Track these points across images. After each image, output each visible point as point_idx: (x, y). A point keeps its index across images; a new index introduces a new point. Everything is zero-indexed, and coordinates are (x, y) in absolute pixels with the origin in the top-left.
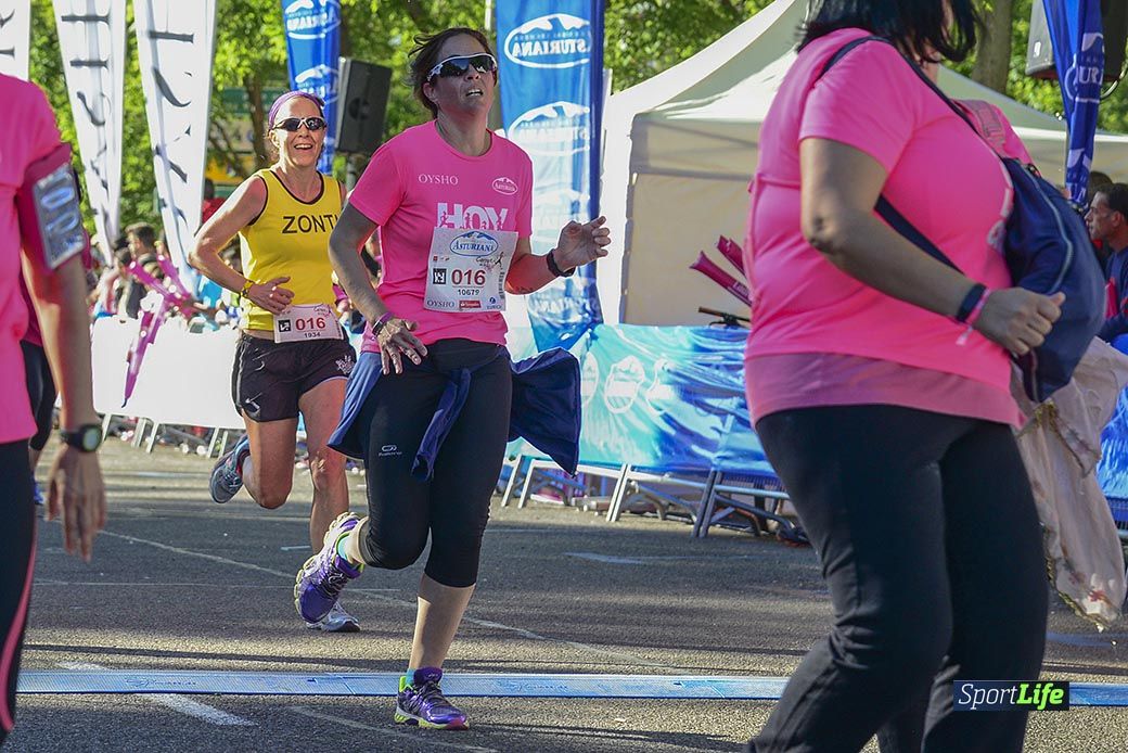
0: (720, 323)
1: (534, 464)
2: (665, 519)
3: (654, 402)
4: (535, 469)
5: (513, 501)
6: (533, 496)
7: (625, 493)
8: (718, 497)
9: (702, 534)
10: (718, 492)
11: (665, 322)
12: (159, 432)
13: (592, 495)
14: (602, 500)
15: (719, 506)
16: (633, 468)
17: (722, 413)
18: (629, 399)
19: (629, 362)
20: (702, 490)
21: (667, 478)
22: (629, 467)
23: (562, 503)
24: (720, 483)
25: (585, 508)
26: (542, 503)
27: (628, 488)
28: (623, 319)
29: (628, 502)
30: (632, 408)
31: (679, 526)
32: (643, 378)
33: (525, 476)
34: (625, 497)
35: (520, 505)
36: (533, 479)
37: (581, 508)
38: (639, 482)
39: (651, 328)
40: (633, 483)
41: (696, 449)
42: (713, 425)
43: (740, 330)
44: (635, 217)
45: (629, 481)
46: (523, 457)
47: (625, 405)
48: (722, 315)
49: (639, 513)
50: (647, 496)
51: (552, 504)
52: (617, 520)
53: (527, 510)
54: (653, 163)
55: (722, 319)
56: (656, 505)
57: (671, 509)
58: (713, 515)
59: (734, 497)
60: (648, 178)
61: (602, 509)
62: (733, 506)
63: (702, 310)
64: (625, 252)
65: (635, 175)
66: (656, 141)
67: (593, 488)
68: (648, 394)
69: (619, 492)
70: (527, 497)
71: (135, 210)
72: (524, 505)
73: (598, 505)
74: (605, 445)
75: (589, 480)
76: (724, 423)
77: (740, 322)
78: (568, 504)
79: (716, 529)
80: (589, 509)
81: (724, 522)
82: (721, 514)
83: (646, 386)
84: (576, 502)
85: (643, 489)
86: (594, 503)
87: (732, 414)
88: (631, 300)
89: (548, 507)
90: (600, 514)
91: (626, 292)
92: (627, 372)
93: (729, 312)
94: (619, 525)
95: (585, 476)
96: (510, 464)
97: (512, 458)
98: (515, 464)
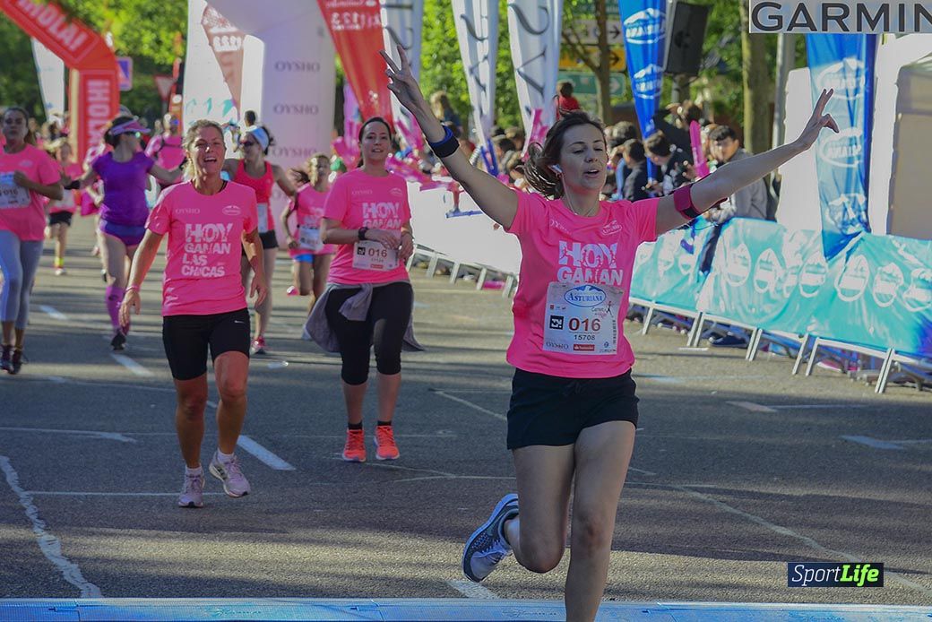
1: (819, 341)
2: (921, 390)
4: (819, 346)
5: (803, 366)
6: (820, 364)
7: (890, 370)
11: (923, 236)
13: (864, 368)
14: (871, 373)
16: (897, 352)
18: (891, 296)
19: (891, 268)
22: (894, 351)
23: (840, 371)
25: (858, 378)
26: (825, 369)
27: (893, 367)
28: (890, 231)
29: (894, 375)
30: (894, 303)
32: (902, 282)
33: (811, 350)
34: (890, 372)
35: (807, 374)
36: (818, 353)
37: (855, 379)
38: (901, 363)
39: (912, 240)
40: (896, 364)
44: (900, 149)
45: (894, 362)
46: (810, 337)
47: (888, 300)
50: (907, 373)
51: (832, 371)
52: (884, 392)
53: (811, 380)
54: (915, 106)
56: (915, 380)
57: (926, 381)
60: (911, 117)
61: (872, 380)
64: (892, 175)
65: (900, 114)
66: (917, 88)
67: (865, 364)
69: (885, 369)
70: (814, 364)
72: (810, 374)
73: (868, 378)
74: (875, 332)
75: (861, 358)
78: (844, 373)
80: (861, 379)
83: (904, 288)
84: (851, 374)
85: (904, 368)
86: (865, 376)
88: (896, 214)
89: (828, 376)
90: (870, 384)
91: (892, 207)
92: (890, 275)
94: (884, 397)
95: (858, 354)
96: (800, 340)
97: (801, 336)
98: (803, 341)
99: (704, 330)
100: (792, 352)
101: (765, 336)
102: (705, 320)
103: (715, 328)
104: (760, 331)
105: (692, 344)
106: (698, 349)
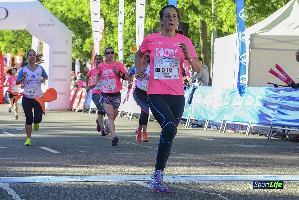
0: (273, 86)
1: (227, 122)
2: (260, 135)
3: (257, 107)
4: (227, 123)
5: (222, 131)
6: (226, 130)
7: (250, 129)
8: (273, 130)
9: (269, 139)
10: (273, 129)
11: (259, 86)
12: (133, 115)
13: (241, 130)
14: (244, 131)
15: (274, 132)
16: (252, 123)
17: (273, 110)
18: (250, 106)
19: (250, 97)
20: (269, 128)
21: (260, 125)
22: (251, 123)
23: (234, 132)
24: (274, 126)
25: (240, 133)
26: (229, 132)
27: (251, 128)
28: (248, 86)
29: (251, 131)
30: (251, 108)
31: (263, 137)
32: (253, 101)
33: (225, 125)
34: (250, 130)
36: (227, 126)
37: (239, 133)
38: (253, 126)
39: (256, 88)
40: (252, 127)
41: (267, 118)
42: (271, 112)
43: (278, 88)
44: (251, 60)
45: (251, 126)
46: (224, 121)
47: (249, 107)
48: (274, 84)
49: (253, 134)
50: (256, 130)
51: (231, 132)
52: (248, 136)
53: (225, 134)
54: (255, 46)
55: (273, 85)
56: (258, 132)
57: (261, 133)
58: (272, 134)
59: (277, 130)
60: (254, 50)
61: (244, 133)
62: (277, 132)
63: (268, 83)
64: (249, 69)
65: (251, 49)
66: (256, 41)
67: (242, 128)
68: (254, 105)
69: (248, 129)
70: (225, 131)
71: (126, 60)
72: (224, 133)
73: (243, 132)
74: (245, 117)
75: (241, 126)
76: (274, 112)
77: (278, 86)
78: (235, 132)
79: (273, 138)
80: (241, 133)
81: (275, 136)
82: (274, 134)
83: (254, 103)
84: (237, 131)
85: (255, 128)
86: (242, 132)
87: (276, 110)
88: (250, 81)
89: (231, 133)
90: (244, 135)
91: (249, 79)
92: (249, 99)
93: (275, 84)
94: (248, 137)
95: (240, 125)
96: (221, 122)
97: (221, 121)
98: (222, 122)
99: (190, 123)
100: (218, 127)
101: (210, 122)
102: (191, 119)
103: (194, 121)
104: (208, 121)
105: (187, 127)
106: (189, 128)
